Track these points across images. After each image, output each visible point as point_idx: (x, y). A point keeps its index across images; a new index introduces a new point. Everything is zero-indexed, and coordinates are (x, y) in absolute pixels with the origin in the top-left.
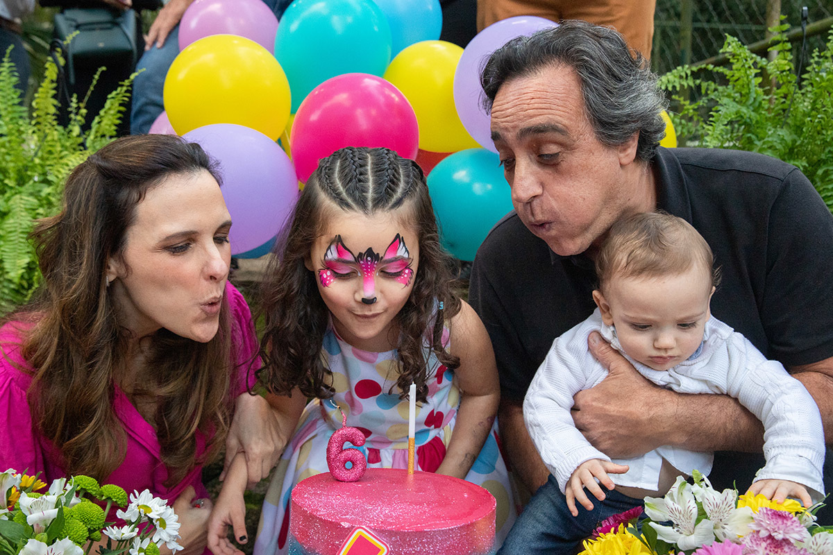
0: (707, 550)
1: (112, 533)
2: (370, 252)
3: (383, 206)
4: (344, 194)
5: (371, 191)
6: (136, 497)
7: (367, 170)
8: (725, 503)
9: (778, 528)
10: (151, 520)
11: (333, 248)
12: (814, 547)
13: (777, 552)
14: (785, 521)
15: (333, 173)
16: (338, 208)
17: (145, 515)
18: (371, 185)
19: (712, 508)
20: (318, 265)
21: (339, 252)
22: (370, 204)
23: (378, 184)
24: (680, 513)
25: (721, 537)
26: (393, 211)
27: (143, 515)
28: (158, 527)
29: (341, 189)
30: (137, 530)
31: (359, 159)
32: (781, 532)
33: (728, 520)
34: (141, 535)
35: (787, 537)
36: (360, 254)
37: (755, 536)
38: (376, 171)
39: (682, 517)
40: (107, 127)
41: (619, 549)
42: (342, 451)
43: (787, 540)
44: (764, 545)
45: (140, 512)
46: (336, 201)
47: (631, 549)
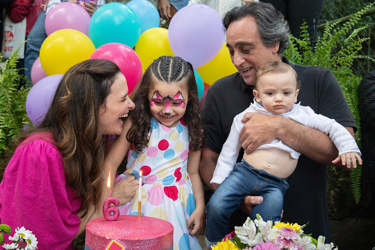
0: (260, 245)
1: (6, 247)
2: (168, 97)
3: (174, 81)
4: (160, 75)
5: (170, 74)
6: (18, 230)
7: (169, 66)
8: (267, 226)
9: (288, 235)
10: (24, 240)
11: (155, 94)
12: (302, 243)
13: (287, 245)
14: (290, 232)
15: (157, 66)
16: (158, 80)
17: (22, 238)
18: (170, 72)
19: (262, 228)
20: (150, 100)
21: (157, 96)
22: (169, 80)
23: (173, 72)
24: (249, 231)
25: (266, 240)
26: (178, 82)
27: (21, 238)
28: (27, 243)
29: (159, 73)
30: (18, 245)
31: (167, 62)
32: (289, 236)
33: (269, 233)
34: (20, 247)
35: (291, 238)
36: (165, 97)
37: (279, 239)
38: (173, 67)
39: (250, 233)
40: (12, 64)
41: (226, 248)
42: (109, 207)
43: (292, 239)
44: (282, 242)
45: (19, 237)
46: (157, 78)
47: (230, 248)
